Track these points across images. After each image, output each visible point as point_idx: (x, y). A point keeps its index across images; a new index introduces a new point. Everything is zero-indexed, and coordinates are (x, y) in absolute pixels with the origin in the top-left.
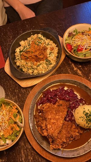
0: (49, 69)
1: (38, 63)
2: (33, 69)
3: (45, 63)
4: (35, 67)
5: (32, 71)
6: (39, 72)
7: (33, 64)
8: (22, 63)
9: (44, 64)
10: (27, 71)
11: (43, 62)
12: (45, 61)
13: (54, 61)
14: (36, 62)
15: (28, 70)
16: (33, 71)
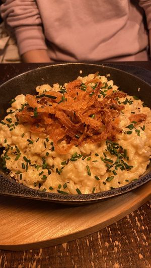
0: (116, 186)
1: (74, 150)
2: (46, 171)
3: (101, 155)
4: (58, 162)
5: (40, 178)
6: (65, 187)
7: (53, 149)
8: (15, 138)
9: (98, 159)
10: (18, 172)
11: (96, 151)
12: (105, 147)
13: (140, 160)
14: (68, 143)
15: (25, 168)
16: (45, 178)
